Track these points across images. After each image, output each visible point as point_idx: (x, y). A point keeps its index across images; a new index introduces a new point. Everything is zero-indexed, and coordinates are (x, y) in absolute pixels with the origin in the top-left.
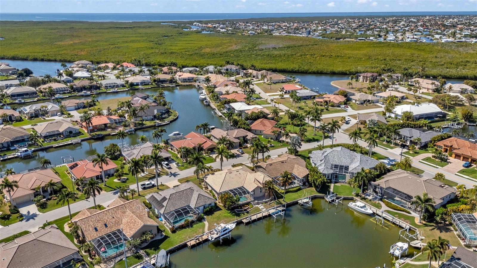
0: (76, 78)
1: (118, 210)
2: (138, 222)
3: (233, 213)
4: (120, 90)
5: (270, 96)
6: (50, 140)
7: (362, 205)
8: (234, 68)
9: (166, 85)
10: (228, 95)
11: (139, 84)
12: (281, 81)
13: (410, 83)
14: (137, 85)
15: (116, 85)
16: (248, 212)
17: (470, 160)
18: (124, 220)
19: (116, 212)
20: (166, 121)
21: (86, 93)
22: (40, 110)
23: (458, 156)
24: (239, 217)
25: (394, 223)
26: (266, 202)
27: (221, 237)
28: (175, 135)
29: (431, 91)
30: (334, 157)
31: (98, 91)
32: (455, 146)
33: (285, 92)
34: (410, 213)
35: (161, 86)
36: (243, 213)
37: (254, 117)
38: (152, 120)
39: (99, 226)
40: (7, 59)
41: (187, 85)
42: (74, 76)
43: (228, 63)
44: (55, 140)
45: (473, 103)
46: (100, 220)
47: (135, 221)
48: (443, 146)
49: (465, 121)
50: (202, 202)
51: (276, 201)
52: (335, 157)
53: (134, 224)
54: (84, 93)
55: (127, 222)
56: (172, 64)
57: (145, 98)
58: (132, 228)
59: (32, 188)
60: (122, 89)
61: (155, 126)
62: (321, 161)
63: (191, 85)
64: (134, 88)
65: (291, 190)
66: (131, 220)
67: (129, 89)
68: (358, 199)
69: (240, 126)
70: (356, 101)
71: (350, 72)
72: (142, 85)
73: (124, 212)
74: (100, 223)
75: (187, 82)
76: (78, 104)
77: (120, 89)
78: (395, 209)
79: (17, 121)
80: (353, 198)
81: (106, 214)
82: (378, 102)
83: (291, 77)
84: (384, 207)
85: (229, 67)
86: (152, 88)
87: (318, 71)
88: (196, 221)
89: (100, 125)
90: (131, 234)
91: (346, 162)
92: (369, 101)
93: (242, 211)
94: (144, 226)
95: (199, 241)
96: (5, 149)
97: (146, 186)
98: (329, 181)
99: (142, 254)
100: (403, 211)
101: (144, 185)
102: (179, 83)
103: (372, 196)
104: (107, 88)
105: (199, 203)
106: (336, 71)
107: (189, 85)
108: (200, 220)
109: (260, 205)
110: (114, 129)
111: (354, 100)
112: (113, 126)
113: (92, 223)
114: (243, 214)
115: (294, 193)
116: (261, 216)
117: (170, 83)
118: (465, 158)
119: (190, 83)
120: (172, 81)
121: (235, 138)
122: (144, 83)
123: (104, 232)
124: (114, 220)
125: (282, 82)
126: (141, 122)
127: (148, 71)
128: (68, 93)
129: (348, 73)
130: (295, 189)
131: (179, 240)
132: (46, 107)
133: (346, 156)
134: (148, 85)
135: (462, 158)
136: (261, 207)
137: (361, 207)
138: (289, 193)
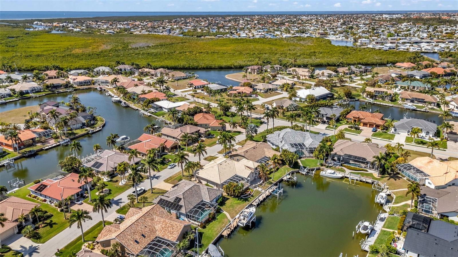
1: (146, 218)
2: (176, 225)
3: (241, 199)
4: (9, 101)
5: (182, 92)
7: (333, 172)
9: (61, 91)
10: (145, 95)
11: (29, 91)
12: (182, 78)
13: (288, 72)
14: (27, 93)
16: (252, 196)
17: (374, 126)
18: (158, 227)
19: (145, 221)
20: (98, 127)
23: (365, 124)
24: (248, 201)
25: (361, 181)
26: (261, 185)
28: (123, 139)
29: (307, 78)
30: (289, 138)
32: (361, 117)
33: (194, 88)
34: (367, 171)
35: (56, 92)
36: (249, 197)
38: (82, 128)
39: (138, 237)
41: (86, 89)
43: (118, 63)
45: (343, 84)
46: (135, 232)
47: (172, 225)
48: (352, 118)
49: (347, 98)
51: (267, 181)
53: (172, 227)
55: (163, 228)
56: (54, 67)
58: (173, 232)
59: (14, 220)
60: (10, 99)
61: (88, 134)
62: (281, 142)
63: (90, 88)
64: (25, 96)
66: (166, 224)
67: (20, 98)
68: (324, 168)
69: (186, 123)
70: (260, 90)
71: (234, 66)
72: (34, 93)
73: (152, 219)
74: (137, 234)
75: (84, 85)
77: (7, 100)
78: (356, 171)
80: (320, 168)
81: (137, 225)
82: (277, 90)
83: (190, 73)
84: (348, 171)
86: (46, 94)
87: (207, 66)
88: (216, 213)
89: (27, 140)
90: (175, 237)
91: (300, 140)
92: (270, 89)
93: (247, 196)
94: (185, 227)
95: (231, 229)
99: (192, 254)
100: (362, 170)
102: (75, 87)
105: (212, 196)
106: (223, 66)
107: (89, 88)
108: (219, 211)
109: (258, 188)
111: (258, 89)
113: (129, 237)
114: (249, 199)
115: (276, 173)
116: (265, 197)
117: (65, 88)
118: (371, 125)
119: (89, 86)
120: (67, 86)
122: (34, 90)
123: (145, 242)
124: (147, 229)
125: (184, 79)
126: (70, 132)
129: (233, 67)
131: (215, 233)
134: (40, 92)
135: (368, 125)
137: (333, 174)
138: (272, 173)
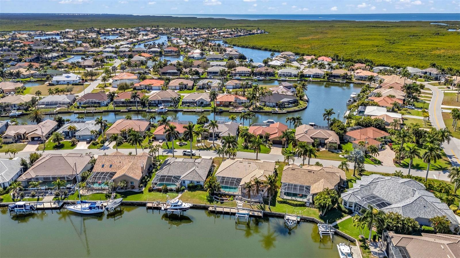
0: (269, 66)
1: (128, 158)
2: (125, 171)
3: (210, 198)
4: (292, 80)
6: (186, 105)
8: (434, 71)
9: (336, 80)
10: (378, 97)
11: (312, 76)
14: (309, 77)
15: (289, 74)
16: (222, 203)
19: (125, 159)
20: (284, 111)
21: (259, 78)
22: (207, 84)
24: (210, 203)
26: (249, 202)
27: (168, 210)
30: (383, 187)
31: (272, 78)
35: (331, 81)
37: (365, 123)
38: (274, 107)
39: (107, 164)
40: (250, 48)
42: (269, 63)
43: (434, 65)
44: (188, 106)
50: (191, 177)
51: (262, 205)
52: (385, 188)
54: (258, 77)
57: (290, 87)
58: (119, 174)
59: (121, 130)
61: (271, 112)
64: (304, 79)
65: (290, 202)
67: (299, 79)
68: (357, 244)
72: (314, 78)
73: (130, 162)
74: (109, 162)
75: (362, 80)
76: (236, 84)
77: (290, 79)
79: (189, 89)
80: (355, 241)
81: (118, 158)
85: (429, 70)
88: (174, 191)
89: (225, 102)
91: (393, 197)
93: (218, 199)
94: (125, 175)
95: (157, 206)
96: (155, 105)
97: (186, 153)
98: (347, 210)
99: (112, 196)
101: (186, 151)
102: (352, 80)
103: (378, 249)
104: (281, 76)
105: (187, 177)
107: (361, 83)
108: (180, 191)
109: (241, 202)
110: (235, 107)
112: (235, 105)
113: (104, 161)
114: (216, 202)
115: (292, 206)
116: (229, 211)
117: (341, 79)
119: (364, 82)
120: (345, 77)
121: (311, 138)
122: (316, 76)
123: (107, 169)
124: (119, 164)
126: (262, 107)
127: (327, 65)
128: (248, 76)
130: (296, 203)
131: (145, 199)
132: (211, 82)
133: (400, 190)
134: (320, 78)
136: (240, 203)
138: (286, 203)
